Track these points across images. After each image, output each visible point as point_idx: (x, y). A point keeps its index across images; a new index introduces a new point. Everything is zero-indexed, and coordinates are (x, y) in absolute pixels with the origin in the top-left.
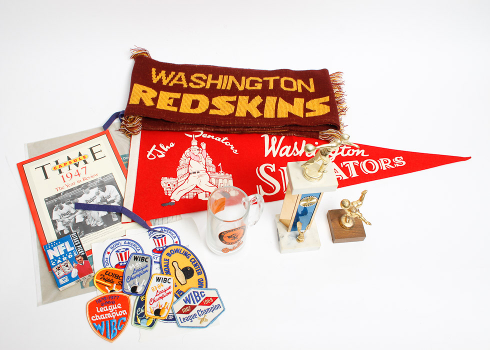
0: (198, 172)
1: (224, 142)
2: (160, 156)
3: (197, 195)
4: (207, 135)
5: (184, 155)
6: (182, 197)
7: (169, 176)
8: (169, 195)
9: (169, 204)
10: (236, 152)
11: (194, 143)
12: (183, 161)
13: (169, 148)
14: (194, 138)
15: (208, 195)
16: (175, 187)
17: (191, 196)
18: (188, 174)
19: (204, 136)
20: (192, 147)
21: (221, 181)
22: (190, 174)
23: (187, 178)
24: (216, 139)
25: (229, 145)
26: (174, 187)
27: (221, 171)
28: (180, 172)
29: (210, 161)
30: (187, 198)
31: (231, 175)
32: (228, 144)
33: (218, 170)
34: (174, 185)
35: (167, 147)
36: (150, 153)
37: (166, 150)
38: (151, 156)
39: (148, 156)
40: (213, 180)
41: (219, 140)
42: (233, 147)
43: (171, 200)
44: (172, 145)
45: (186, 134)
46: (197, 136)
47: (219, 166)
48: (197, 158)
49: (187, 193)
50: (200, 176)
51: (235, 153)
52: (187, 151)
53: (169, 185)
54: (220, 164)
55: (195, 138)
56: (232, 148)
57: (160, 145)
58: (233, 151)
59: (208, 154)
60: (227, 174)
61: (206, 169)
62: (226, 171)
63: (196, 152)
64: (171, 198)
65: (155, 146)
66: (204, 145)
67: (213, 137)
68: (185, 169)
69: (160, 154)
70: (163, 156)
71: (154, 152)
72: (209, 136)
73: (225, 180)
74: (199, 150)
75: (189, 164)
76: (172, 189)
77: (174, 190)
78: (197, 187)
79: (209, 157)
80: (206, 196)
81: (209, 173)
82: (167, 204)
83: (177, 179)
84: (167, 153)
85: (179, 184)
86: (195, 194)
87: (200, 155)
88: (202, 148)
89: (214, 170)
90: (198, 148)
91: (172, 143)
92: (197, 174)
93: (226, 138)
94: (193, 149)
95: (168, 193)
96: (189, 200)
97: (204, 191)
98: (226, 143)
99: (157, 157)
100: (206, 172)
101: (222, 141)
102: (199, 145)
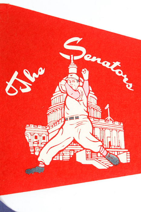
0: (77, 118)
1: (114, 69)
2: (23, 91)
3: (75, 155)
4: (90, 56)
5: (57, 89)
6: (54, 157)
7: (36, 124)
8: (37, 154)
9: (36, 170)
10: (130, 86)
11: (73, 69)
12: (56, 99)
13: (37, 76)
14: (72, 62)
15: (89, 156)
16: (45, 141)
17: (66, 157)
18: (63, 120)
19: (87, 58)
20: (69, 76)
21: (107, 132)
22: (65, 120)
23: (62, 127)
24: (103, 64)
25: (122, 74)
26: (43, 141)
27: (109, 118)
28: (52, 117)
29: (93, 100)
30: (61, 159)
31: (122, 125)
32: (120, 72)
33: (104, 116)
34: (44, 138)
35: (34, 75)
36: (10, 85)
37: (33, 80)
38: (11, 91)
39: (7, 90)
40: (97, 132)
41: (108, 65)
42: (127, 79)
43: (38, 163)
44: (42, 72)
45: (61, 54)
46: (76, 58)
47: (106, 108)
48: (76, 95)
49: (60, 151)
50: (79, 124)
51: (129, 88)
52: (63, 82)
53: (36, 137)
54: (108, 106)
55: (74, 60)
56: (125, 80)
57: (24, 71)
58: (127, 86)
59: (91, 89)
60: (117, 123)
61: (88, 113)
62: (115, 118)
63: (75, 85)
64: (39, 159)
65: (16, 73)
66: (86, 74)
67: (99, 60)
68: (59, 112)
69: (24, 87)
70: (28, 90)
71: (16, 84)
72: (94, 59)
73: (114, 132)
74: (79, 81)
75: (65, 104)
76: (40, 145)
77: (42, 146)
78: (74, 141)
79: (92, 94)
80: (87, 157)
81: (92, 120)
82: (34, 170)
83: (48, 128)
84: (34, 86)
85: (51, 136)
86: (72, 154)
87: (80, 89)
88: (83, 78)
89: (99, 115)
90: (77, 78)
91: (41, 68)
92: (75, 121)
93: (117, 64)
94: (71, 80)
95: (34, 152)
96: (63, 162)
97: (84, 149)
98: (117, 71)
99: (19, 91)
100: (88, 117)
101: (112, 68)
102: (79, 74)
